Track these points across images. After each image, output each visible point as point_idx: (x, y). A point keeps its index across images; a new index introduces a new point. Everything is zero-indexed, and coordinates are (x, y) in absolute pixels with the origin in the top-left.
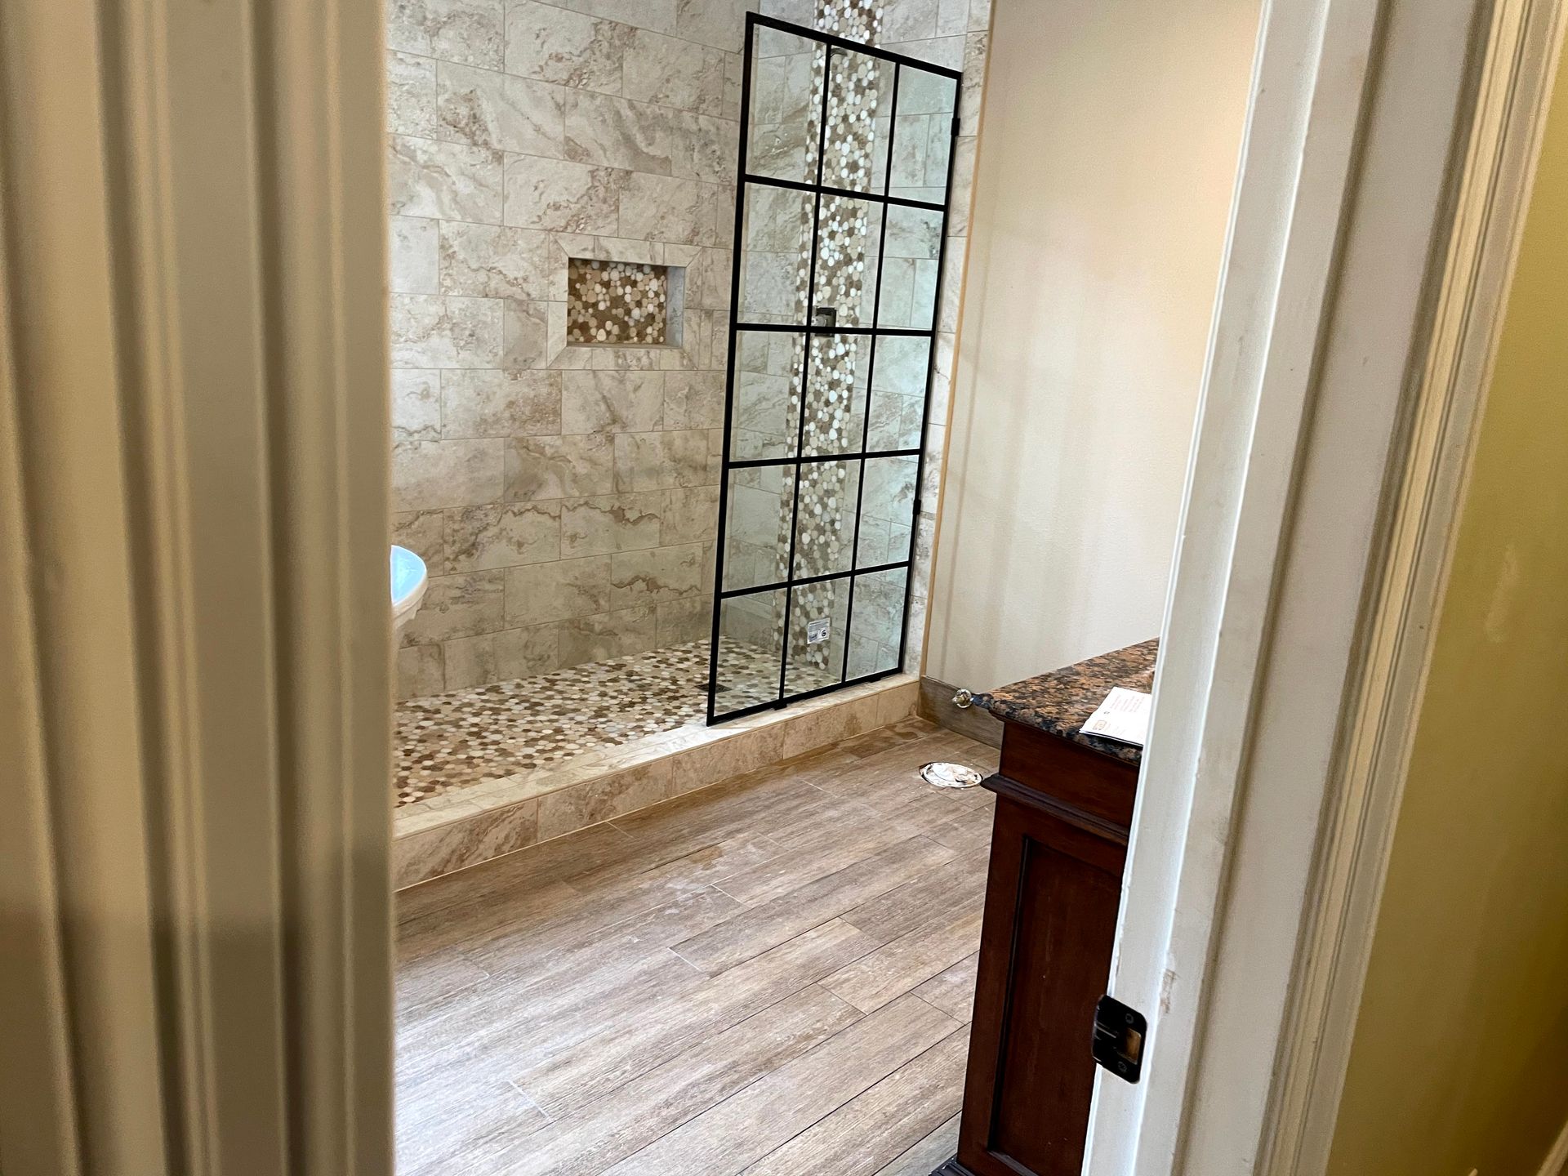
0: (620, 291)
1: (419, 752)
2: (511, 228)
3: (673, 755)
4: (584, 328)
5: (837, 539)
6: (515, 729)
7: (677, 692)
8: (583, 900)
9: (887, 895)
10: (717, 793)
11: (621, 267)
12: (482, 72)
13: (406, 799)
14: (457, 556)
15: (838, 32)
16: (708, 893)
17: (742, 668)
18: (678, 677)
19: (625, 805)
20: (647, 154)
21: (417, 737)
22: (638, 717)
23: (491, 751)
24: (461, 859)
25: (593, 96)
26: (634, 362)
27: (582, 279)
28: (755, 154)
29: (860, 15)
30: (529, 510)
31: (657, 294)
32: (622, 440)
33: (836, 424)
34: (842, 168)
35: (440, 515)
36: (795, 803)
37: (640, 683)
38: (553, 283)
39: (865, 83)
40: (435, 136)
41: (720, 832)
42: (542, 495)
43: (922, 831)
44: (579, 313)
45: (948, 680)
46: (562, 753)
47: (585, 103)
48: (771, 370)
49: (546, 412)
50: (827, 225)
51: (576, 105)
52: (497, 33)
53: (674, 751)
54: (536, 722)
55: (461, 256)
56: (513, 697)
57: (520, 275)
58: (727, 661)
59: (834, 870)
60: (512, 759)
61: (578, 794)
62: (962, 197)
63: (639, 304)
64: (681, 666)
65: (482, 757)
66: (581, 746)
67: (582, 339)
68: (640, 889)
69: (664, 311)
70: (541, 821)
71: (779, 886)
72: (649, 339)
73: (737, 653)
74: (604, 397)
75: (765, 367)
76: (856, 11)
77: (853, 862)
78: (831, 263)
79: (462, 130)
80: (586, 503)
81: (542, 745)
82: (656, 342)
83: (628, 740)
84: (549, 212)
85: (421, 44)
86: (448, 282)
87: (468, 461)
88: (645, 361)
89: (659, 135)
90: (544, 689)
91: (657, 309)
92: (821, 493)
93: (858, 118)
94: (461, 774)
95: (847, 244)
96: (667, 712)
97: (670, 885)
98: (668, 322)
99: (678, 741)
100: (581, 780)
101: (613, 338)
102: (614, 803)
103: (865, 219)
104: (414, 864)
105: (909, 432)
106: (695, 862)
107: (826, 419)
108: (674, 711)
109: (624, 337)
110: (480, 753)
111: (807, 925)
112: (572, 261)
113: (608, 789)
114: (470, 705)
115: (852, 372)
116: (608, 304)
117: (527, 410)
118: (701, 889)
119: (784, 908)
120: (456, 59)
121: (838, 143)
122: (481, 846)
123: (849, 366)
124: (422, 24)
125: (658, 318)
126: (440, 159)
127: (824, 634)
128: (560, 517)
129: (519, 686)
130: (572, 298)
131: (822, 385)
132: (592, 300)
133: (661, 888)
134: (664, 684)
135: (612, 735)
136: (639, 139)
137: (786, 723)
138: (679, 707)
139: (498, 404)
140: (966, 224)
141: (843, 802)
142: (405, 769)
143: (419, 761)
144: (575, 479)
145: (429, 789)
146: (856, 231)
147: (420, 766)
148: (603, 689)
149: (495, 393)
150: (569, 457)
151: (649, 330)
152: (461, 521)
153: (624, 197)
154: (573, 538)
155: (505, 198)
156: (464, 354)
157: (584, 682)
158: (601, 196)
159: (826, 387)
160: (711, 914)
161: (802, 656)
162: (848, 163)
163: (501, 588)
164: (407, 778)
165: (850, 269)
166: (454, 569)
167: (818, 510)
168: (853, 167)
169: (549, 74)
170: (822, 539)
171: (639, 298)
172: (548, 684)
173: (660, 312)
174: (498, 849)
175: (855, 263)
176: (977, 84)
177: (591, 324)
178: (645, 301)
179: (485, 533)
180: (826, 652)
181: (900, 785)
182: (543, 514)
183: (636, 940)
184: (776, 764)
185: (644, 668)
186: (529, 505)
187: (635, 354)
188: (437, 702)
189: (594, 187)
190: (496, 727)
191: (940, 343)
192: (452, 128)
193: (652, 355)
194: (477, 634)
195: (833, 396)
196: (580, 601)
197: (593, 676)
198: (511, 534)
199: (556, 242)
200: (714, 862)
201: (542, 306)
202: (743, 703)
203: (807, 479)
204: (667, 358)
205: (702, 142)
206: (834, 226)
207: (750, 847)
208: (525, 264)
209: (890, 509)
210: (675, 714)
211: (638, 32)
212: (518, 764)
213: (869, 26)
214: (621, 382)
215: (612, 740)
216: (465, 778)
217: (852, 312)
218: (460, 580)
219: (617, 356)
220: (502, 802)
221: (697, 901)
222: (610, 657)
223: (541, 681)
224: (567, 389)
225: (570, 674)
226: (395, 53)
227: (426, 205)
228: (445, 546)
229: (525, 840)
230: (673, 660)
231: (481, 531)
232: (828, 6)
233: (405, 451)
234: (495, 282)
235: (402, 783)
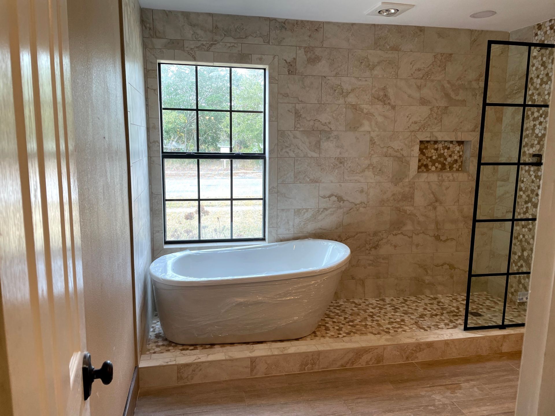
0: (442, 152)
1: (349, 319)
2: (397, 132)
3: (445, 340)
4: (426, 166)
6: (386, 317)
7: (458, 313)
8: (395, 392)
10: (466, 361)
11: (443, 143)
12: (389, 79)
13: (340, 336)
14: (371, 249)
15: (544, 41)
16: (450, 405)
17: (492, 307)
18: (460, 307)
19: (422, 357)
20: (455, 99)
21: (350, 313)
22: (437, 321)
23: (375, 323)
24: (353, 363)
25: (432, 81)
26: (446, 178)
27: (426, 148)
28: (506, 94)
30: (399, 234)
31: (459, 152)
32: (440, 209)
34: (546, 95)
35: (365, 234)
37: (442, 307)
38: (413, 150)
40: (370, 103)
41: (462, 379)
42: (405, 228)
44: (424, 160)
46: (402, 330)
47: (429, 84)
48: (511, 181)
49: (408, 197)
50: (538, 119)
51: (425, 86)
52: (395, 65)
53: (446, 339)
54: (395, 315)
55: (378, 143)
56: (388, 304)
57: (400, 148)
58: (485, 303)
60: (381, 328)
61: (402, 348)
66: (410, 328)
67: (425, 170)
68: (420, 394)
69: (462, 158)
70: (385, 355)
71: (485, 410)
72: (455, 169)
73: (491, 301)
74: (432, 192)
75: (508, 179)
78: (540, 135)
79: (380, 100)
80: (423, 232)
81: (395, 325)
82: (458, 170)
83: (430, 330)
84: (412, 125)
85: (367, 74)
86: (372, 152)
87: (376, 215)
89: (461, 92)
90: (402, 303)
91: (459, 158)
94: (361, 330)
96: (451, 321)
97: (434, 396)
98: (463, 162)
99: (448, 335)
100: (403, 343)
101: (438, 169)
102: (417, 355)
104: (335, 361)
106: (448, 389)
109: (443, 169)
110: (370, 324)
112: (421, 142)
113: (414, 349)
114: (372, 304)
116: (437, 156)
117: (400, 197)
118: (447, 402)
120: (380, 76)
121: (544, 86)
122: (361, 360)
124: (368, 67)
125: (459, 161)
126: (372, 111)
127: (527, 298)
128: (412, 237)
129: (392, 300)
130: (422, 155)
131: (534, 187)
132: (430, 155)
133: (429, 396)
134: (453, 309)
135: (424, 326)
136: (453, 95)
137: (504, 336)
138: (457, 320)
139: (389, 194)
142: (343, 324)
143: (348, 322)
144: (419, 223)
145: (348, 334)
147: (348, 324)
148: (426, 307)
149: (387, 191)
150: (416, 214)
151: (455, 166)
152: (373, 236)
153: (444, 117)
154: (417, 245)
155: (395, 121)
156: (377, 177)
157: (419, 303)
158: (434, 117)
159: (537, 188)
160: (449, 414)
161: (523, 306)
163: (387, 262)
164: (342, 328)
166: (370, 253)
169: (415, 76)
171: (450, 154)
172: (404, 301)
173: (460, 158)
174: (367, 363)
177: (429, 165)
178: (453, 155)
179: (381, 241)
182: (405, 235)
184: (498, 354)
185: (445, 300)
186: (399, 232)
187: (447, 175)
188: (361, 301)
189: (431, 114)
190: (379, 314)
192: (377, 100)
193: (455, 175)
194: (377, 278)
196: (420, 270)
197: (423, 301)
198: (392, 242)
199: (415, 135)
200: (456, 391)
201: (408, 159)
202: (488, 323)
203: (527, 228)
204: (461, 176)
206: (542, 119)
207: (476, 389)
208: (402, 144)
210: (454, 322)
211: (453, 55)
212: (383, 330)
214: (440, 185)
215: (424, 329)
216: (362, 332)
218: (371, 258)
219: (439, 176)
220: (370, 345)
221: (444, 406)
222: (432, 294)
223: (401, 300)
224: (416, 189)
225: (413, 298)
226: (358, 78)
227: (366, 126)
228: (367, 245)
229: (378, 362)
230: (460, 299)
231: (380, 240)
232: (539, 31)
233: (354, 210)
234: (390, 151)
235: (340, 329)
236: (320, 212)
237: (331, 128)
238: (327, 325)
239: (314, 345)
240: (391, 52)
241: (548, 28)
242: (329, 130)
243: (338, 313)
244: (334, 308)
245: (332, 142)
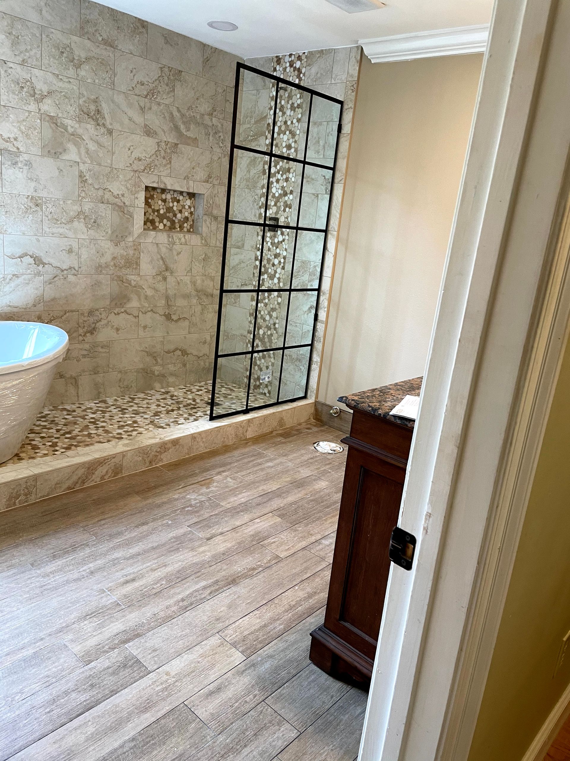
0: (171, 205)
1: (64, 430)
2: (116, 169)
3: (192, 434)
5: (277, 333)
6: (113, 421)
7: (196, 405)
8: (145, 503)
9: (295, 503)
10: (213, 453)
11: (172, 192)
12: (102, 88)
13: (56, 453)
14: (85, 334)
16: (207, 501)
17: (229, 395)
18: (196, 398)
19: (167, 458)
20: (186, 135)
21: (63, 423)
22: (175, 416)
23: (100, 431)
24: (83, 482)
25: (159, 104)
26: (178, 241)
27: (152, 197)
28: (241, 139)
29: (294, 71)
30: (123, 312)
31: (190, 207)
32: (170, 279)
33: (277, 275)
34: (284, 147)
35: (77, 313)
36: (252, 459)
37: (177, 400)
38: (137, 198)
39: (296, 105)
40: (77, 119)
41: (213, 472)
42: (129, 305)
43: (313, 473)
44: (150, 214)
45: (328, 403)
46: (136, 432)
47: (155, 107)
48: (245, 248)
49: (132, 263)
50: (275, 176)
51: (150, 109)
52: (111, 69)
53: (192, 432)
54: (124, 417)
55: (90, 181)
56: (112, 405)
57: (120, 193)
58: (221, 391)
59: (270, 491)
60: (111, 435)
61: (143, 451)
62: (342, 164)
63: (180, 212)
64: (198, 393)
65: (96, 434)
66: (146, 429)
67: (151, 228)
68: (173, 498)
69: (193, 216)
70: (124, 464)
71: (243, 498)
72: (185, 230)
73: (226, 388)
74: (162, 257)
75: (243, 246)
76: (292, 69)
77: (279, 487)
78: (277, 195)
79: (92, 117)
80: (152, 310)
81: (126, 429)
82: (189, 231)
83: (169, 427)
84: (135, 162)
85: (71, 72)
86: (83, 194)
87: (92, 286)
88: (183, 240)
89: (192, 126)
90: (129, 402)
92: (269, 309)
93: (292, 122)
94: (85, 441)
95: (285, 186)
96: (190, 415)
97: (188, 497)
98: (195, 221)
99: (195, 428)
100: (145, 445)
101: (167, 228)
102: (162, 457)
103: (294, 174)
104: (59, 484)
105: (312, 280)
106: (201, 485)
107: (273, 273)
108: (194, 414)
109: (172, 228)
110: (95, 432)
111: (255, 516)
112: (147, 188)
113: (159, 450)
114: (91, 408)
115: (286, 250)
116: (165, 210)
117: (123, 262)
118: (203, 498)
119: (245, 508)
120: (89, 81)
121: (282, 135)
122: (94, 476)
123: (284, 246)
124: (72, 62)
125: (190, 219)
126: (80, 131)
127: (269, 378)
128: (138, 316)
129: (116, 400)
130: (147, 206)
131: (270, 256)
132: (157, 208)
133: (184, 498)
134: (190, 401)
135: (162, 425)
136: (182, 127)
137: (249, 421)
138: (196, 413)
139: (108, 258)
140: (344, 177)
141: (275, 459)
142: (56, 438)
143: (63, 435)
144: (146, 297)
145: (68, 448)
146: (290, 179)
147: (64, 437)
148: (158, 403)
149: (106, 252)
150: (143, 287)
151: (185, 225)
152: (88, 316)
153: (174, 157)
154: (145, 327)
155: (113, 153)
156: (91, 232)
157: (149, 399)
158: (162, 155)
159: (273, 257)
160: (208, 511)
161: (258, 390)
162: (286, 145)
163: (108, 351)
164: (57, 442)
165: (286, 198)
166: (84, 340)
167: (267, 318)
168: (289, 147)
169: (137, 91)
170: (269, 332)
171: (181, 209)
172: (131, 400)
173: (191, 216)
174: (102, 478)
175: (288, 195)
176: (351, 108)
177: (156, 221)
178: (183, 210)
179: (100, 323)
180: (270, 388)
181: (303, 452)
182: (130, 314)
183: (170, 522)
184: (243, 440)
185: (179, 393)
187: (178, 236)
188: (74, 407)
189: (158, 150)
190: (103, 419)
191: (329, 236)
192: (86, 116)
193: (186, 237)
194: (95, 374)
195: (276, 262)
196: (148, 359)
197: (154, 397)
198: (113, 324)
199: (139, 177)
200: (211, 486)
201: (131, 209)
202: (226, 411)
203: (263, 302)
204: (195, 240)
205: (214, 131)
206: (279, 176)
207: (229, 479)
208: (123, 188)
209: (303, 318)
210: (194, 416)
211: (183, 73)
212: (114, 437)
213: (298, 77)
214: (171, 250)
215: (161, 427)
216: (87, 443)
217: (286, 220)
218: (87, 346)
219: (169, 237)
220: (105, 454)
221: (202, 504)
222: (162, 388)
223: (127, 399)
224: (143, 252)
225: (142, 395)
226: (58, 75)
227: (72, 154)
228: (79, 328)
229: (116, 474)
230: (194, 390)
231: (98, 322)
232: (278, 66)
233: (60, 279)
234: (107, 196)
235: (55, 445)
236: (8, 280)
237: (19, 147)
238: (33, 443)
239: (27, 468)
240: (105, 47)
241: (288, 64)
242: (15, 150)
243: (45, 426)
244: (38, 420)
245: (21, 170)
